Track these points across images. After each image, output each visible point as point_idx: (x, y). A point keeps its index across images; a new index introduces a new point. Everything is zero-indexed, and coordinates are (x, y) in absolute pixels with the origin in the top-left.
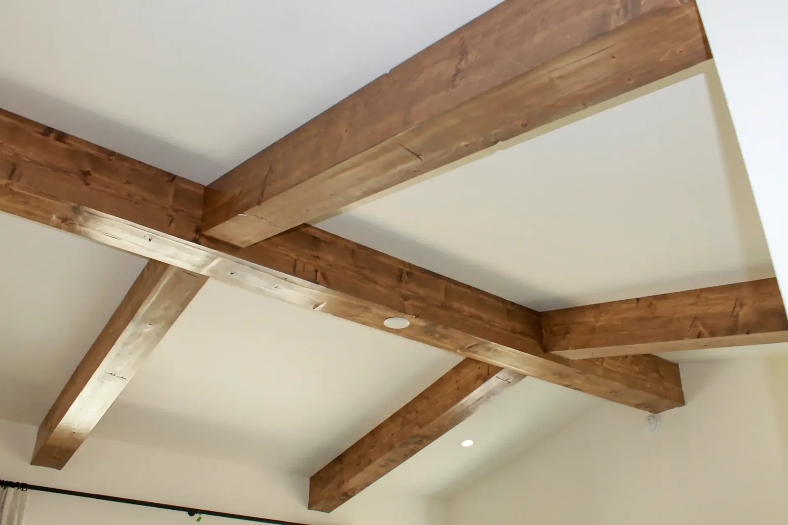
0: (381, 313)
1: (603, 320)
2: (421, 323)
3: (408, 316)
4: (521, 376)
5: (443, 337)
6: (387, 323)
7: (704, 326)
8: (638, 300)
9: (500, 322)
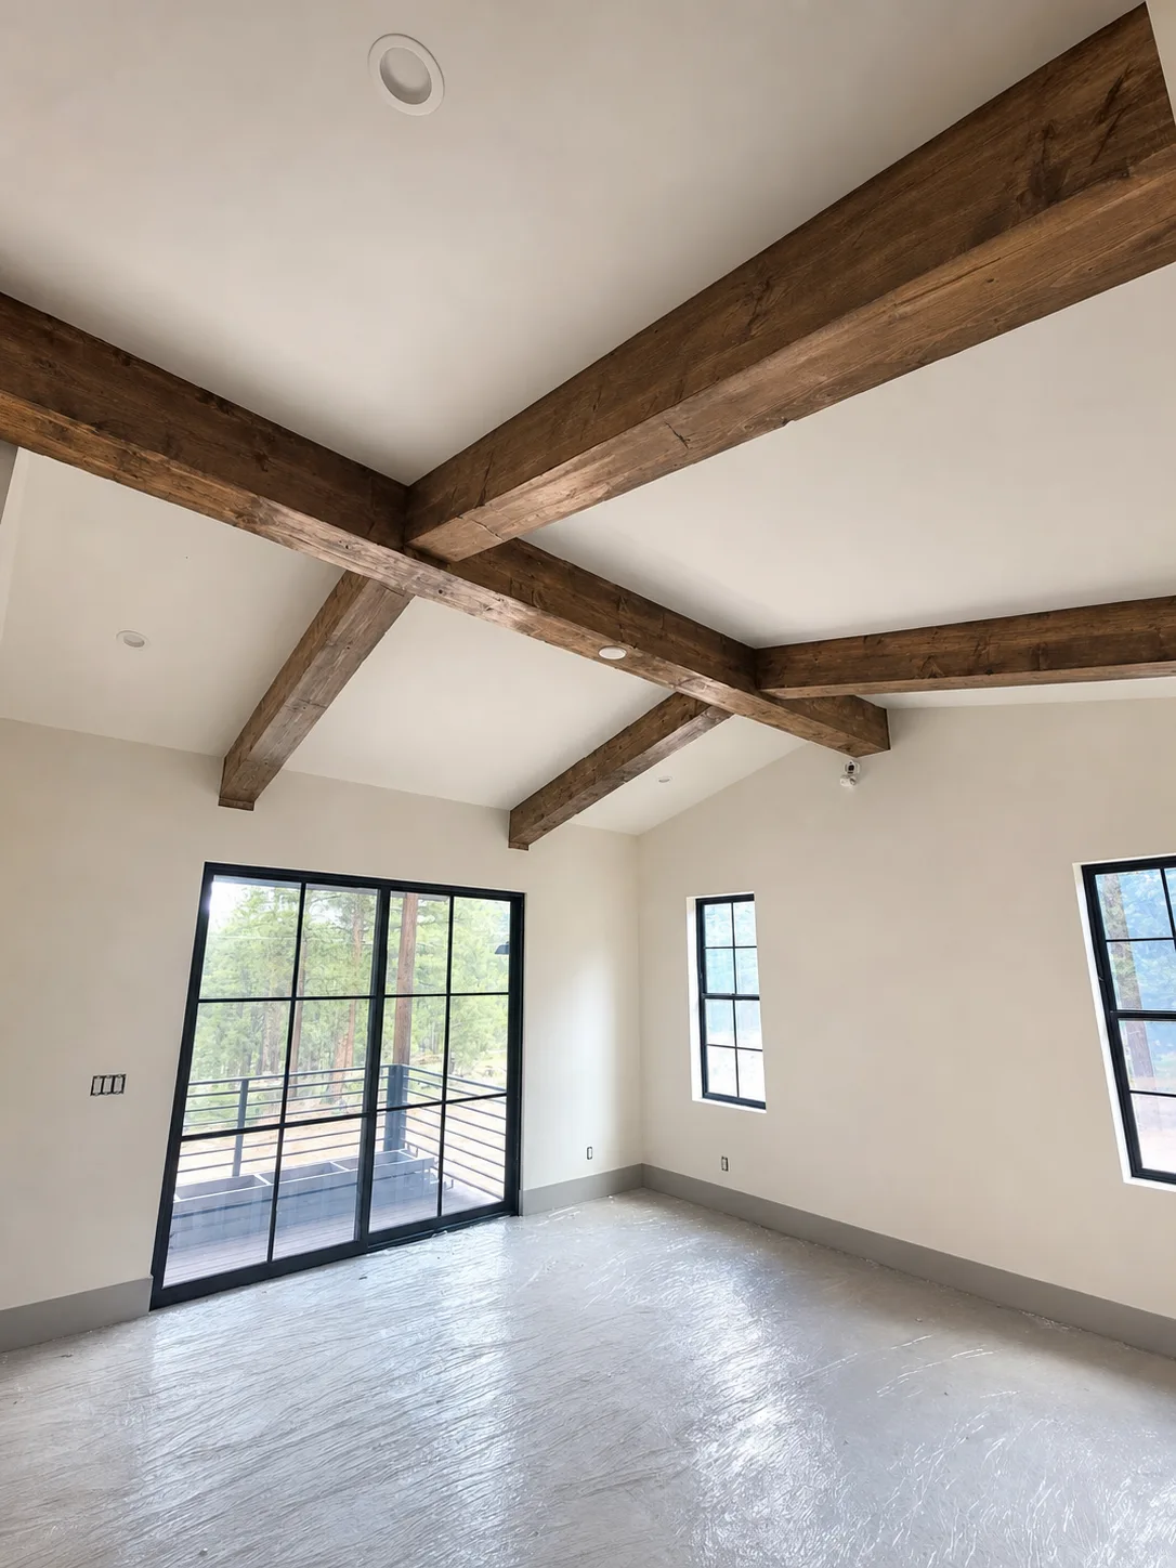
0: (597, 641)
1: (823, 659)
2: (638, 653)
3: (623, 645)
4: (726, 714)
5: (656, 669)
6: (604, 653)
7: (939, 666)
8: (866, 637)
9: (715, 658)
